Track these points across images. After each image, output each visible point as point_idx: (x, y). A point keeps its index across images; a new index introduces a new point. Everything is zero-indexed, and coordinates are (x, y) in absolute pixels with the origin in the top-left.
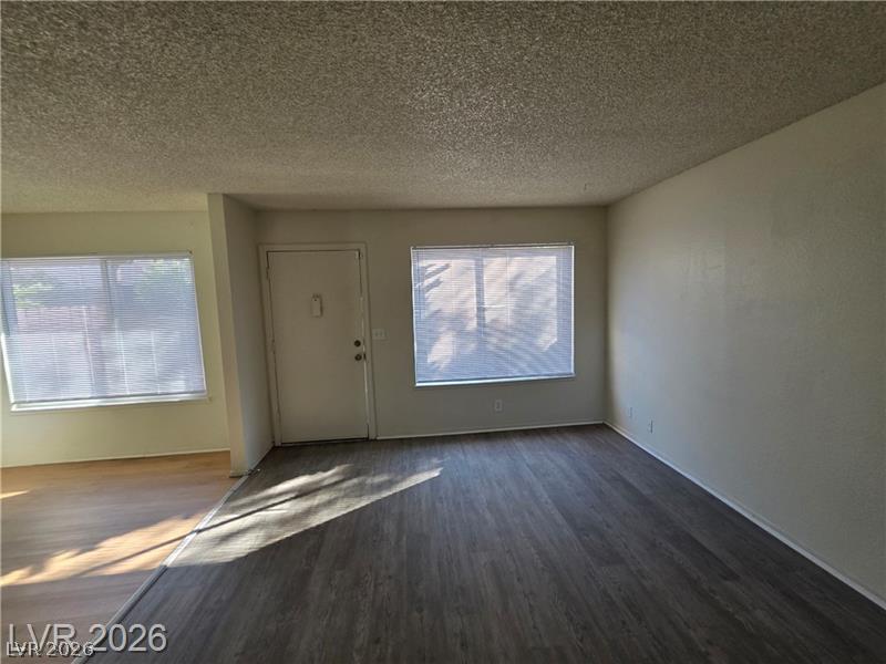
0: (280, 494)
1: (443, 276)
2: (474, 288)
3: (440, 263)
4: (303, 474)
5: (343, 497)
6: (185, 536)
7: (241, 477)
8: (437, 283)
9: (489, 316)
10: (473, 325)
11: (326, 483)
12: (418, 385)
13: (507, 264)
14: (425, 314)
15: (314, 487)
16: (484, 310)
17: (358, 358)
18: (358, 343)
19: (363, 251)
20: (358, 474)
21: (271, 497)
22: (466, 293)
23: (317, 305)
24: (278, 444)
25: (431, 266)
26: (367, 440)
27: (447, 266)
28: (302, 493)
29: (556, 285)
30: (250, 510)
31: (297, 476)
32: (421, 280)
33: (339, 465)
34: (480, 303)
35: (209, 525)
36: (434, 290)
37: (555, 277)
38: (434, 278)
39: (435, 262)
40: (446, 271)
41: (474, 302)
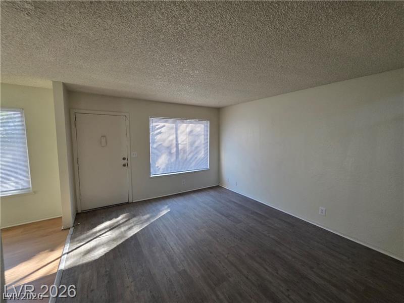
0: (100, 231)
1: (163, 130)
2: (175, 135)
3: (161, 125)
4: (106, 221)
5: (135, 225)
6: (61, 257)
7: (69, 228)
8: (160, 133)
9: (180, 147)
10: (174, 150)
11: (121, 222)
12: (151, 176)
13: (187, 126)
14: (155, 146)
15: (116, 224)
16: (178, 144)
17: (124, 165)
18: (124, 159)
19: (128, 117)
20: (134, 216)
21: (96, 232)
22: (171, 138)
23: (103, 140)
24: (79, 211)
25: (157, 125)
26: (128, 203)
27: (164, 126)
28: (112, 228)
29: (203, 136)
30: (90, 239)
31: (102, 222)
32: (153, 131)
33: (122, 214)
34: (177, 141)
35: (70, 250)
36: (159, 136)
37: (203, 133)
38: (159, 131)
39: (159, 124)
40: (164, 128)
41: (175, 141)
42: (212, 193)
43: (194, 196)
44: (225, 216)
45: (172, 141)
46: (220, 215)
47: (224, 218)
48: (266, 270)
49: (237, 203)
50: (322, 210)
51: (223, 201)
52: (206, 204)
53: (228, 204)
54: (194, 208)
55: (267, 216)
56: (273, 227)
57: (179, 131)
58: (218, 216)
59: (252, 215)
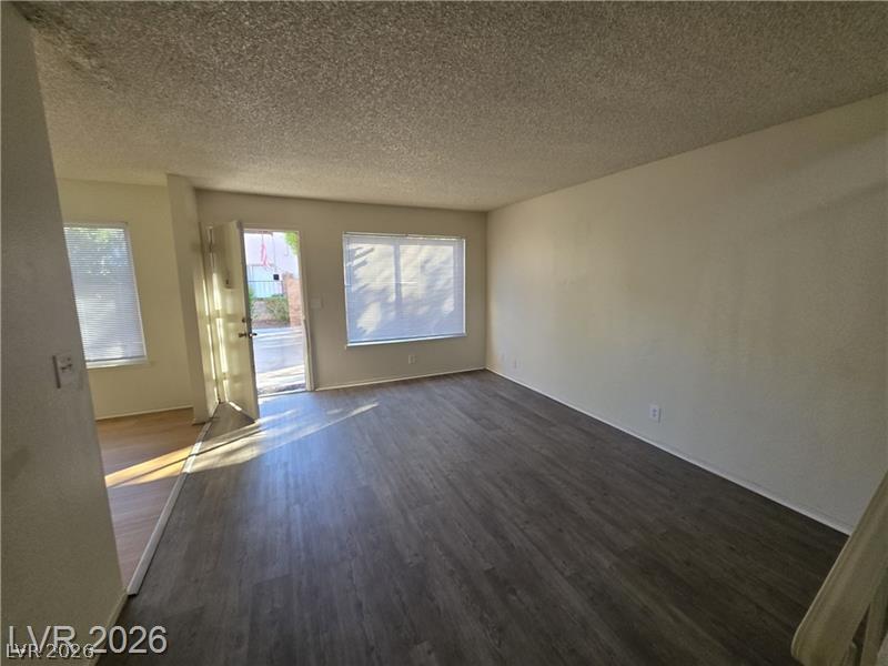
1: (369, 257)
2: (394, 268)
3: (366, 247)
6: (187, 458)
7: (204, 423)
8: (364, 263)
9: (405, 291)
10: (393, 298)
12: (350, 345)
13: (420, 250)
14: (354, 289)
16: (401, 285)
22: (386, 273)
25: (359, 249)
26: (307, 392)
27: (372, 250)
29: (452, 269)
32: (350, 260)
34: (398, 285)
35: (202, 451)
36: (362, 269)
37: (452, 264)
38: (363, 258)
39: (360, 245)
40: (371, 254)
41: (394, 279)
44: (473, 418)
45: (388, 278)
46: (464, 417)
48: (506, 495)
49: (506, 400)
50: (655, 411)
51: (481, 396)
53: (490, 399)
54: (421, 405)
55: (554, 421)
56: (556, 438)
57: (402, 261)
58: (460, 417)
59: (525, 420)
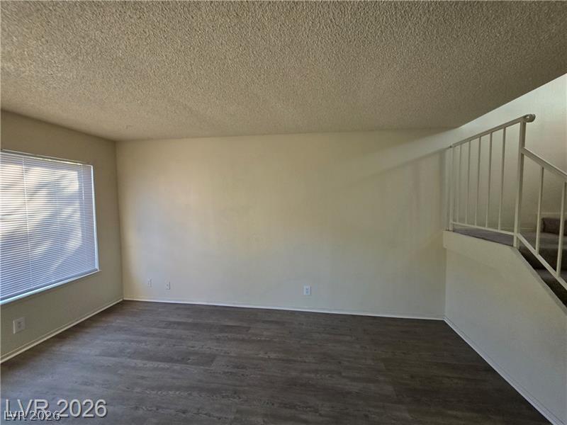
42: (117, 321)
43: (66, 348)
44: (177, 361)
46: (167, 365)
47: (177, 367)
49: (184, 323)
50: (307, 289)
51: (155, 330)
52: (113, 356)
53: (169, 331)
54: (85, 384)
55: (245, 325)
56: (263, 339)
58: (163, 369)
59: (223, 334)
